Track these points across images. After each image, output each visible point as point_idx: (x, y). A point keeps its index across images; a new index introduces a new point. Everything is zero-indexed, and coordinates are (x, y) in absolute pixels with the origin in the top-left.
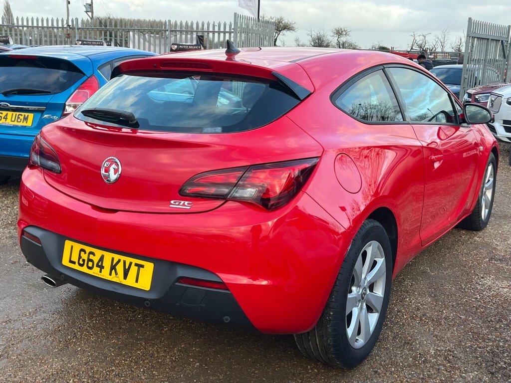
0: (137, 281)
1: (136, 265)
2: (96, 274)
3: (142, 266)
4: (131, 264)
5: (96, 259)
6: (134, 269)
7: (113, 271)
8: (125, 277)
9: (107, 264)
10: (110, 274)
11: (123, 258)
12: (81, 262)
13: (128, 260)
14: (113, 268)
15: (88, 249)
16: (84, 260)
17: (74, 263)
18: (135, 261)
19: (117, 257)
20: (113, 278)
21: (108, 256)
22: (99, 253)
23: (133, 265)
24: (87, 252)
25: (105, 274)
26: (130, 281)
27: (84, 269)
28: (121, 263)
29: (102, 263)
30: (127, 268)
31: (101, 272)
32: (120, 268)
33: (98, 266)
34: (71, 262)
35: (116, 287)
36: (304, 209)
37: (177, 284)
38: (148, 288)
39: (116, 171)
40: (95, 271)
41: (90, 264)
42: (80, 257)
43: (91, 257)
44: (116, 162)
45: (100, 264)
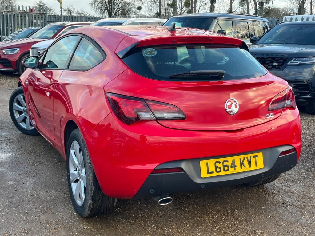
0: (256, 166)
1: (254, 157)
2: (232, 172)
3: (257, 156)
4: (251, 157)
5: (229, 164)
6: (253, 160)
7: (243, 166)
8: (250, 166)
9: (238, 163)
10: (241, 168)
11: (245, 156)
12: (218, 169)
13: (249, 156)
14: (242, 164)
15: (221, 160)
16: (220, 168)
17: (213, 172)
18: (252, 155)
19: (242, 157)
20: (244, 170)
21: (237, 159)
22: (230, 159)
23: (252, 157)
24: (222, 162)
25: (238, 169)
26: (253, 167)
27: (222, 173)
28: (246, 159)
29: (234, 164)
30: (249, 161)
31: (235, 169)
32: (246, 163)
33: (232, 167)
34: (209, 173)
35: (245, 174)
37: (280, 157)
38: (263, 167)
41: (226, 168)
42: (216, 167)
43: (225, 163)
44: (235, 102)
45: (233, 165)
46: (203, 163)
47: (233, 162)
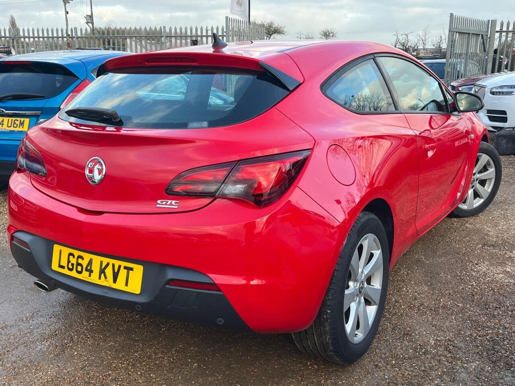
0: (127, 285)
1: (125, 268)
2: (85, 278)
3: (132, 269)
4: (120, 267)
5: (85, 263)
6: (123, 273)
7: (103, 275)
8: (115, 280)
9: (96, 268)
10: (100, 278)
11: (111, 261)
12: (70, 267)
13: (117, 263)
14: (102, 271)
15: (77, 253)
16: (73, 265)
17: (63, 267)
18: (124, 264)
19: (106, 260)
20: (102, 282)
21: (97, 260)
22: (87, 257)
23: (122, 268)
24: (76, 256)
25: (94, 278)
26: (120, 285)
27: (74, 274)
28: (110, 267)
29: (91, 267)
30: (116, 271)
31: (90, 276)
32: (109, 272)
33: (86, 270)
34: (60, 266)
35: (105, 291)
36: (298, 204)
37: (167, 286)
38: (138, 291)
39: (100, 171)
40: (85, 276)
41: (79, 268)
42: (69, 261)
43: (80, 261)
44: (100, 162)
45: (89, 268)
46: (57, 248)
47: (90, 263)
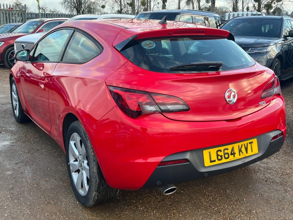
0: (252, 151)
1: (250, 143)
2: (232, 159)
3: (252, 142)
5: (229, 151)
8: (247, 153)
9: (236, 151)
10: (240, 155)
11: (243, 143)
12: (219, 158)
13: (245, 143)
14: (240, 151)
15: (222, 148)
16: (221, 156)
17: (215, 161)
18: (248, 141)
19: (240, 144)
20: (242, 156)
21: (236, 146)
22: (230, 147)
23: (248, 144)
24: (222, 150)
25: (237, 156)
26: (250, 153)
27: (224, 160)
28: (243, 146)
29: (234, 151)
30: (246, 147)
31: (234, 157)
32: (243, 149)
33: (231, 154)
34: (211, 162)
35: (243, 160)
37: (272, 141)
38: (257, 152)
41: (227, 156)
43: (226, 151)
45: (233, 153)
46: (206, 153)
47: (233, 149)
